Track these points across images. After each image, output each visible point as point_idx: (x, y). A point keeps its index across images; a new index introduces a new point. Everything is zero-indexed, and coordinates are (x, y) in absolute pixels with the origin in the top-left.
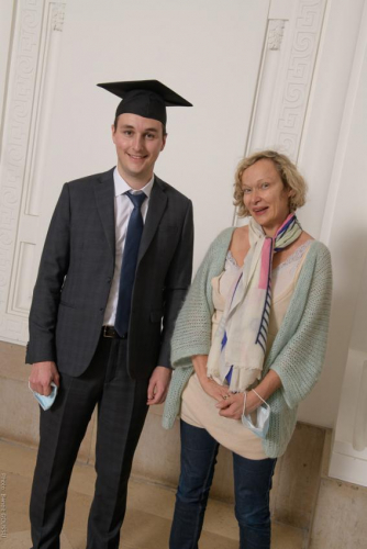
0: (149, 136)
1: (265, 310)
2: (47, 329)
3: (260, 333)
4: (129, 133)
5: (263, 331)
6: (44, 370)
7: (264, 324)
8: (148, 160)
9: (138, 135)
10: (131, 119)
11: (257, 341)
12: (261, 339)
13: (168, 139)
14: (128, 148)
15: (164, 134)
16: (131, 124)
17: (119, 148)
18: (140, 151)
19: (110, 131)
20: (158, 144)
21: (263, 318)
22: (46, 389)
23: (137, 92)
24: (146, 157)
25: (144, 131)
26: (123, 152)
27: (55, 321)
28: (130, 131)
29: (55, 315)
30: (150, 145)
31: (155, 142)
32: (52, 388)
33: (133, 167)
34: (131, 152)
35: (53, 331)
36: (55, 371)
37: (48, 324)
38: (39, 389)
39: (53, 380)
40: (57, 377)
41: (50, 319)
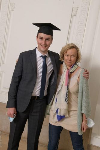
0: (48, 40)
1: (67, 92)
2: (14, 98)
3: (66, 98)
4: (42, 39)
5: (67, 98)
6: (12, 110)
7: (67, 96)
8: (47, 47)
9: (44, 40)
10: (42, 35)
11: (65, 101)
12: (66, 100)
13: (53, 40)
14: (41, 43)
15: (52, 39)
16: (42, 36)
17: (38, 43)
18: (45, 45)
19: (36, 38)
20: (50, 42)
21: (67, 94)
22: (12, 116)
23: (44, 26)
24: (46, 46)
25: (46, 39)
26: (40, 44)
27: (16, 96)
28: (42, 38)
29: (16, 93)
30: (48, 43)
31: (49, 42)
32: (14, 116)
33: (42, 49)
34: (42, 45)
35: (16, 98)
36: (15, 110)
37: (14, 96)
38: (10, 116)
39: (14, 113)
40: (16, 112)
41: (15, 95)
